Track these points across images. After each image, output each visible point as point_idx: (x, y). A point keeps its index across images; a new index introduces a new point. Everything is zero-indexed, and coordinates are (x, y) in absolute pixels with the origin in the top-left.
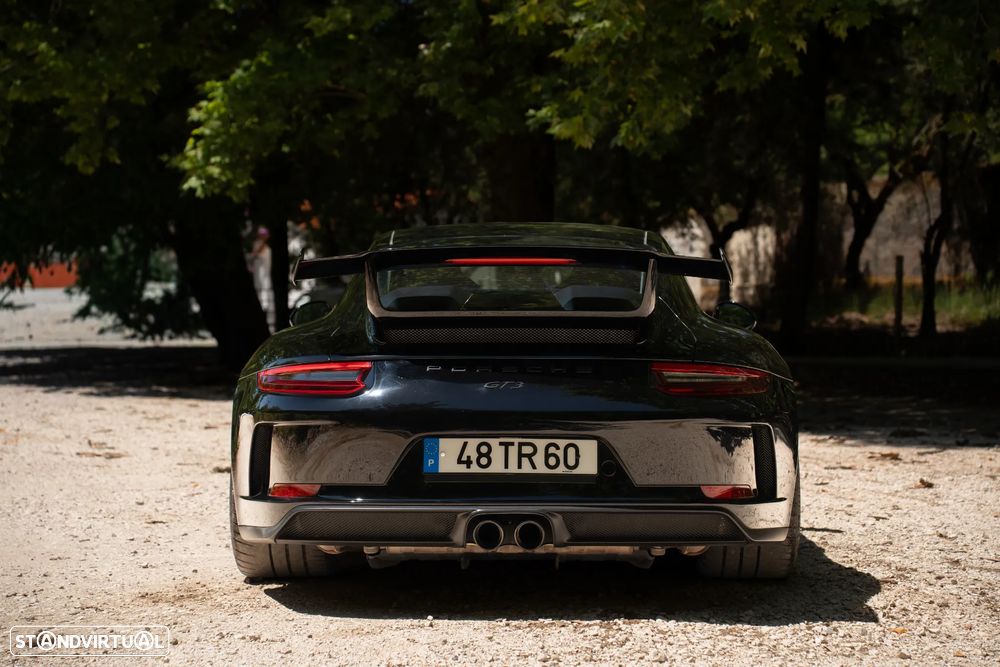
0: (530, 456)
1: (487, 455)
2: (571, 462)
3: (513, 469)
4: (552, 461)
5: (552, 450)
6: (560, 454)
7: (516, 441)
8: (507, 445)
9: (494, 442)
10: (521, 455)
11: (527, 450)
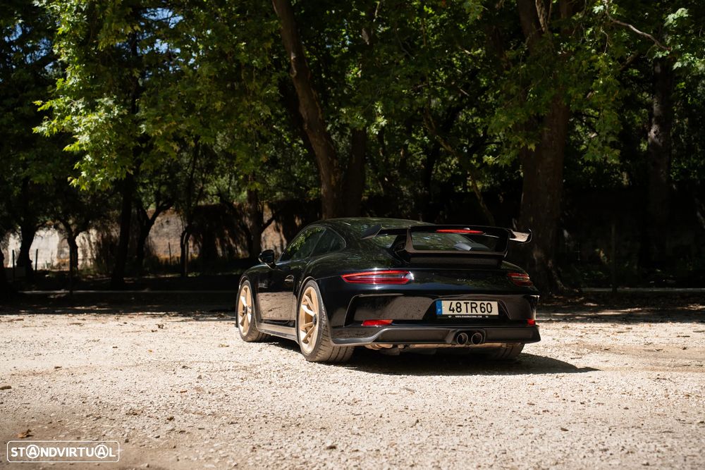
0: (475, 308)
1: (460, 307)
2: (489, 310)
3: (469, 313)
4: (483, 310)
5: (482, 305)
6: (485, 307)
7: (470, 302)
8: (466, 303)
9: (462, 302)
10: (472, 308)
11: (474, 305)
